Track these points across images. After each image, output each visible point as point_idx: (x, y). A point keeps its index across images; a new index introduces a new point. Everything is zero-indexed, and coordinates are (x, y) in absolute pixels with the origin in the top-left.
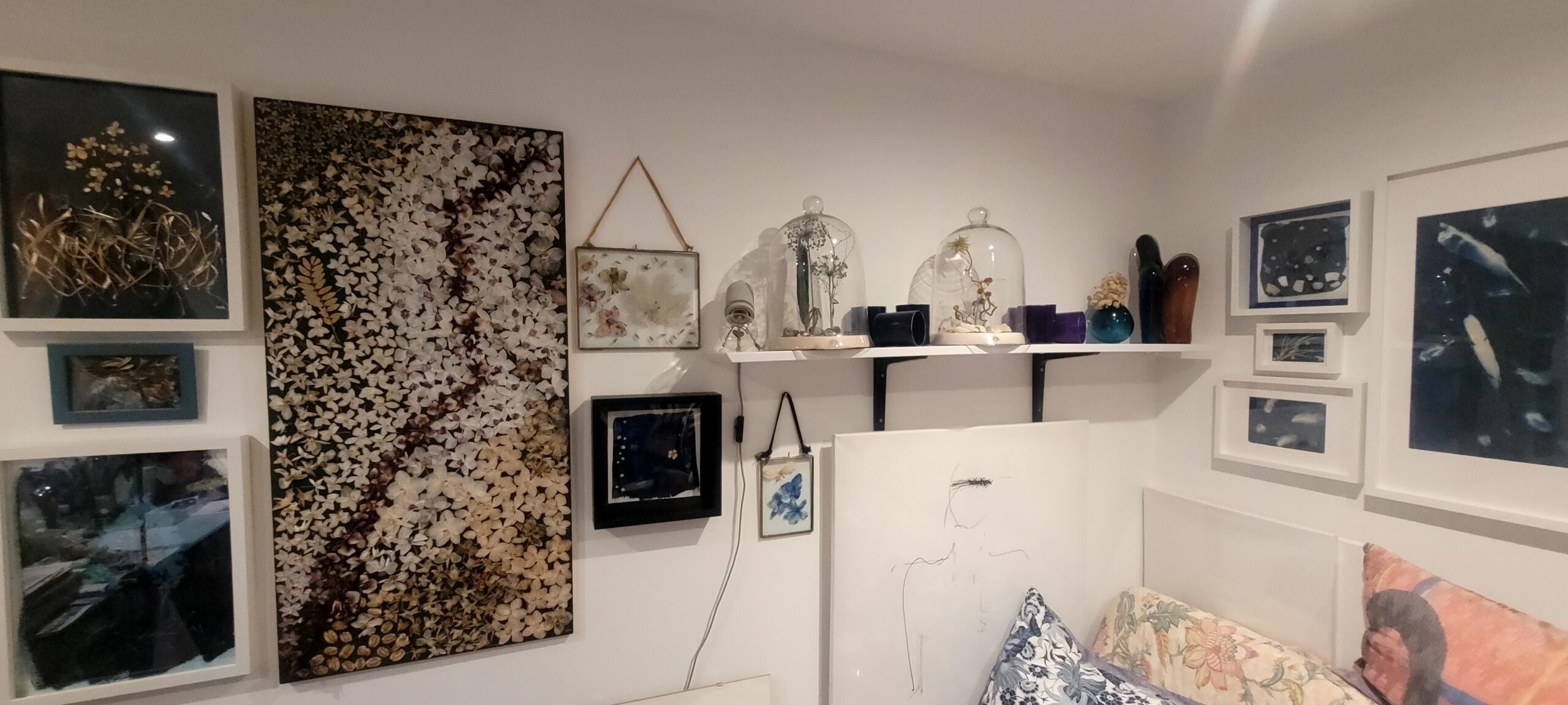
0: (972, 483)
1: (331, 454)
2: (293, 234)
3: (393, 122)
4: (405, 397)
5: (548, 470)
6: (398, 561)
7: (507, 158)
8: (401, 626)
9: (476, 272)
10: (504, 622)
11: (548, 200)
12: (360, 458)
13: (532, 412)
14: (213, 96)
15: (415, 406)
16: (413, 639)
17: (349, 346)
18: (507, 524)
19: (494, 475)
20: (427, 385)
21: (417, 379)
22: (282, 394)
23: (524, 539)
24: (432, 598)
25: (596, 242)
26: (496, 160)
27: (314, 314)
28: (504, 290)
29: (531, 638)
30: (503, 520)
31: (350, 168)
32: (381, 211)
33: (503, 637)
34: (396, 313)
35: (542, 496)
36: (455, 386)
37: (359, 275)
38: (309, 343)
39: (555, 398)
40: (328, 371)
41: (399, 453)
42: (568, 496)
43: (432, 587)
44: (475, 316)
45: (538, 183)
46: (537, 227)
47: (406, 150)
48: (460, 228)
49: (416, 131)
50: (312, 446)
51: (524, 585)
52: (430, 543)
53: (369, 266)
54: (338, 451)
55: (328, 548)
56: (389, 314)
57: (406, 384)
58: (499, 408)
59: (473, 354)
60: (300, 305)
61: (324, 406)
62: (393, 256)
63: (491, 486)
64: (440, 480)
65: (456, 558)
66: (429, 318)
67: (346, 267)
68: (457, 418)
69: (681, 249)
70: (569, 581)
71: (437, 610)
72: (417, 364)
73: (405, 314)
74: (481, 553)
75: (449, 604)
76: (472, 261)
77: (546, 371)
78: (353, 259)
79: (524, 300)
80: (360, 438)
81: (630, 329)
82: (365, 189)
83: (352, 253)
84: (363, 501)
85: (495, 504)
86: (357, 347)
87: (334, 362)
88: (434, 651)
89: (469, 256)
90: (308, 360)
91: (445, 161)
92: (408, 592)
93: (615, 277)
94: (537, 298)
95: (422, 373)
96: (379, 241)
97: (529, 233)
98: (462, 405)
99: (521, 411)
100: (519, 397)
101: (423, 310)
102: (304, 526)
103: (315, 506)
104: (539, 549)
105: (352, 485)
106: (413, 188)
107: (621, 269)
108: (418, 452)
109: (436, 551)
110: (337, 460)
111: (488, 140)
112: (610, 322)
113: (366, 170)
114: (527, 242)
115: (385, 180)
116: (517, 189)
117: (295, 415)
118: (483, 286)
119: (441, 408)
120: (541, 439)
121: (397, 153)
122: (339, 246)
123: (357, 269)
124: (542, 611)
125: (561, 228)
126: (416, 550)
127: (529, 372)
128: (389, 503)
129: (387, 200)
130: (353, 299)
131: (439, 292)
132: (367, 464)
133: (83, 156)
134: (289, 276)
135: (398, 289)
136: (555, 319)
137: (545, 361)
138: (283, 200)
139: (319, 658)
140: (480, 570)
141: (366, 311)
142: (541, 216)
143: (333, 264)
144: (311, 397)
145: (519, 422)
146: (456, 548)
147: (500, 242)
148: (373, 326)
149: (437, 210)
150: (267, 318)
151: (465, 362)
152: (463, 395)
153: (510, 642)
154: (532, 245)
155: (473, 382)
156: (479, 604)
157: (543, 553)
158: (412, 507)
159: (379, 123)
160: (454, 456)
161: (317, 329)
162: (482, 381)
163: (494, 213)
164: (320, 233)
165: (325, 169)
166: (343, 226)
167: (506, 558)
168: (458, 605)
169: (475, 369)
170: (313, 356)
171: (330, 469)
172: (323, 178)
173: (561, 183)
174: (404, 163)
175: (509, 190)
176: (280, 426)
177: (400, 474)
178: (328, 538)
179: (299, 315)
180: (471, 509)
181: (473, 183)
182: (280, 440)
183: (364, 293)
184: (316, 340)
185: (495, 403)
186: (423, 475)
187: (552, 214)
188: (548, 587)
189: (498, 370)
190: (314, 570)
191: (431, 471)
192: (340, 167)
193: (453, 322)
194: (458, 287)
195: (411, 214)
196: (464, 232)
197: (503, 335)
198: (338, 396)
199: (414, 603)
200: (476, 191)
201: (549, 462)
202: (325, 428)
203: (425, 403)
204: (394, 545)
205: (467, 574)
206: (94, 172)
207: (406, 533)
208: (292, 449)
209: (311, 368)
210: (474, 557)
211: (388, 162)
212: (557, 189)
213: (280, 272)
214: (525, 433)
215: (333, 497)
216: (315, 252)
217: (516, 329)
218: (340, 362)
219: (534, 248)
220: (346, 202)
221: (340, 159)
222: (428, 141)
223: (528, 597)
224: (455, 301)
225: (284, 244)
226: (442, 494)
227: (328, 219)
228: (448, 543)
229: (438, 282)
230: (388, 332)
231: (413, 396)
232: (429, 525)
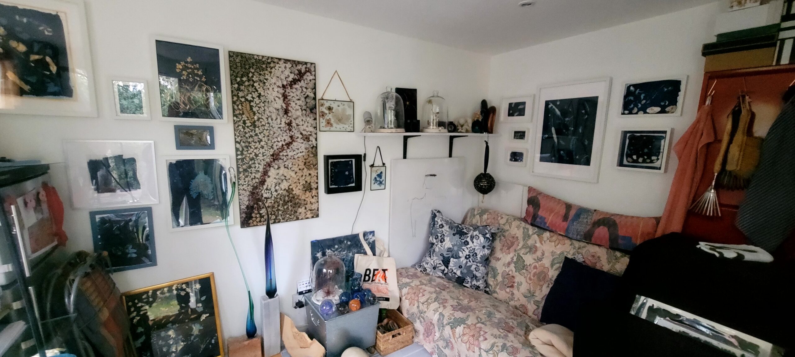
0: (431, 175)
1: (253, 161)
2: (241, 94)
3: (268, 59)
4: (272, 145)
5: (312, 169)
6: (271, 194)
7: (300, 71)
8: (273, 213)
9: (291, 107)
10: (300, 213)
11: (311, 85)
12: (261, 163)
13: (307, 151)
14: (218, 50)
15: (275, 148)
16: (276, 217)
17: (257, 129)
18: (301, 184)
19: (297, 169)
21: (276, 140)
22: (239, 143)
23: (305, 189)
25: (324, 98)
26: (297, 72)
27: (247, 119)
28: (299, 113)
29: (308, 218)
30: (299, 183)
31: (256, 74)
32: (265, 87)
33: (300, 218)
35: (310, 176)
36: (286, 142)
37: (259, 107)
38: (246, 128)
39: (313, 147)
40: (251, 136)
41: (271, 162)
42: (317, 177)
43: (281, 202)
44: (291, 121)
45: (308, 80)
46: (308, 93)
47: (271, 68)
48: (287, 93)
49: (274, 62)
50: (248, 159)
51: (305, 202)
52: (280, 189)
53: (262, 105)
54: (255, 160)
55: (253, 189)
56: (268, 120)
57: (273, 141)
58: (298, 149)
59: (291, 132)
60: (243, 116)
61: (250, 147)
62: (268, 102)
63: (296, 173)
64: (282, 171)
65: (287, 194)
66: (279, 121)
67: (255, 105)
68: (287, 152)
69: (349, 100)
70: (318, 202)
71: (282, 209)
72: (275, 135)
73: (272, 120)
74: (294, 193)
75: (285, 207)
76: (290, 104)
77: (311, 138)
78: (257, 102)
79: (305, 116)
80: (260, 157)
81: (334, 125)
82: (260, 80)
83: (257, 100)
84: (262, 176)
85: (298, 178)
86: (259, 129)
87: (253, 134)
88: (282, 220)
89: (289, 102)
90: (246, 133)
91: (282, 72)
92: (274, 203)
93: (330, 109)
94: (308, 115)
95: (277, 138)
96: (264, 97)
97: (306, 96)
98: (288, 148)
99: (304, 150)
100: (303, 146)
101: (277, 119)
102: (246, 183)
103: (249, 177)
104: (309, 192)
105: (259, 171)
106: (273, 81)
107: (331, 106)
108: (276, 161)
109: (282, 191)
110: (254, 163)
111: (294, 65)
112: (329, 123)
113: (260, 74)
114: (306, 98)
115: (266, 78)
116: (302, 81)
117: (243, 150)
118: (293, 111)
119: (282, 149)
120: (310, 159)
121: (269, 69)
122: (253, 98)
124: (311, 210)
125: (315, 94)
126: (276, 191)
127: (306, 138)
128: (269, 177)
129: (266, 84)
130: (258, 114)
131: (281, 113)
132: (262, 165)
133: (181, 67)
134: (240, 107)
135: (270, 112)
136: (313, 122)
137: (310, 135)
138: (238, 83)
139: (251, 221)
140: (294, 197)
141: (261, 118)
142: (309, 90)
143: (252, 104)
144: (247, 144)
145: (304, 154)
146: (287, 191)
147: (298, 98)
148: (263, 123)
149: (280, 87)
150: (234, 120)
151: (289, 135)
152: (288, 144)
153: (302, 219)
154: (307, 99)
155: (291, 141)
156: (294, 207)
157: (311, 193)
158: (275, 178)
159: (264, 60)
160: (286, 163)
161: (248, 124)
162: (293, 141)
163: (296, 89)
164: (248, 94)
165: (249, 74)
166: (254, 92)
167: (301, 194)
168: (288, 208)
169: (291, 137)
171: (253, 166)
172: (248, 77)
173: (315, 80)
175: (300, 81)
176: (239, 153)
177: (272, 168)
178: (253, 186)
179: (243, 119)
180: (291, 179)
181: (290, 79)
182: (239, 157)
183: (260, 113)
184: (248, 127)
186: (278, 169)
187: (312, 89)
188: (312, 204)
189: (298, 138)
190: (249, 195)
191: (280, 167)
192: (253, 73)
193: (285, 122)
194: (286, 112)
195: (273, 88)
196: (288, 95)
197: (299, 127)
198: (254, 144)
200: (291, 82)
201: (312, 166)
202: (251, 153)
203: (278, 147)
204: (270, 189)
205: (290, 199)
206: (184, 72)
207: (274, 186)
208: (242, 160)
209: (247, 135)
210: (292, 194)
211: (266, 72)
212: (314, 81)
213: (238, 106)
214: (306, 157)
215: (254, 174)
216: (247, 100)
217: (303, 125)
218: (255, 134)
219: (308, 100)
220: (255, 84)
221: (253, 71)
222: (277, 65)
223: (306, 206)
224: (285, 116)
225: (238, 97)
226: (283, 175)
227: (250, 90)
228: (285, 189)
229: (281, 110)
230: (267, 125)
231: (275, 145)
232: (280, 184)
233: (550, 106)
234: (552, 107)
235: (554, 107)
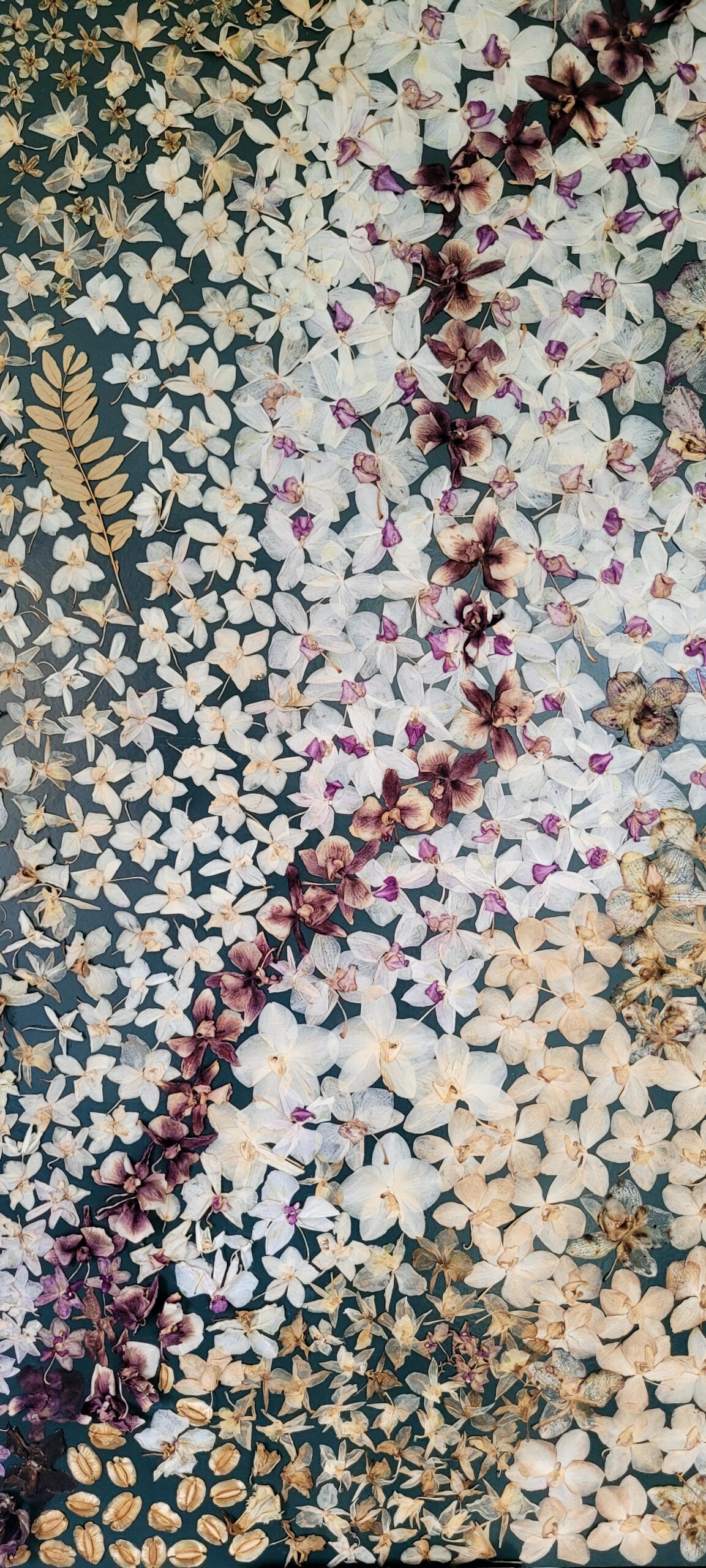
1: (100, 939)
2: (20, 279)
5: (684, 1035)
6: (258, 1269)
8: (262, 1464)
9: (506, 387)
10: (537, 1496)
12: (170, 958)
13: (646, 846)
15: (318, 809)
16: (290, 1507)
17: (153, 619)
18: (557, 1193)
19: (524, 1038)
21: (327, 728)
23: (603, 1248)
24: (344, 1392)
27: (67, 521)
28: (583, 445)
30: (545, 1181)
32: (251, 197)
34: (278, 517)
35: (662, 1118)
36: (430, 752)
37: (184, 403)
38: (54, 609)
40: (100, 693)
41: (273, 948)
43: (346, 1361)
44: (493, 531)
48: (465, 241)
50: (55, 914)
52: (344, 1229)
54: (116, 931)
55: (87, 1211)
56: (259, 525)
57: (298, 743)
58: (549, 827)
59: (484, 652)
60: (33, 496)
61: (84, 794)
62: (276, 341)
63: (516, 1072)
64: (376, 1040)
65: (411, 1282)
67: (150, 379)
68: (430, 854)
71: (354, 1430)
72: (326, 680)
73: (301, 523)
74: (480, 1276)
75: (390, 1417)
76: (493, 350)
78: (171, 354)
79: (641, 478)
80: (173, 896)
82: (207, 126)
83: (166, 331)
84: (176, 1085)
85: (526, 1130)
86: (173, 623)
87: (114, 666)
89: (488, 334)
90: (48, 661)
92: (283, 1364)
95: (339, 707)
96: (240, 294)
97: (666, 254)
98: (446, 813)
99: (611, 840)
100: (609, 795)
101: (350, 512)
102: (30, 1142)
103: (57, 1085)
104: (646, 1285)
105: (148, 1035)
106: (338, 118)
109: (359, 1252)
110: (113, 959)
113: (213, 64)
114: (662, 281)
115: (264, 95)
116: (641, 99)
118: (523, 431)
119: (386, 820)
120: (670, 934)
122: (134, 312)
123: (181, 386)
124: (649, 1480)
126: (306, 1242)
128: (242, 1097)
129: (266, 162)
130: (165, 477)
132: (187, 976)
135: (286, 447)
140: (477, 1326)
141: (199, 512)
143: (119, 371)
144: (55, 770)
146: (412, 1250)
147: (581, 284)
148: (216, 561)
149: (403, 185)
151: (462, 676)
155: (479, 740)
156: (469, 1430)
157: (659, 1300)
158: (301, 1115)
160: (418, 970)
162: (502, 738)
163: (568, 188)
164: (87, 275)
165: (105, 70)
166: (146, 251)
167: (552, 1298)
168: (414, 1423)
169: (487, 701)
170: (61, 649)
171: (98, 981)
174: (316, 35)
177: (272, 1012)
179: (28, 526)
180: (458, 1136)
181: (510, 87)
183: (194, 461)
185: (541, 812)
186: (331, 1022)
189: (554, 706)
191: (354, 1010)
193: (433, 548)
194: (450, 437)
195: (328, 201)
197: (574, 593)
199: (296, 1400)
200: (517, 116)
204: (249, 1221)
205: (440, 1335)
210: (463, 1288)
211: (273, 36)
215: (100, 1064)
216: (74, 331)
217: (614, 574)
218: (130, 667)
219: (683, 301)
220: (158, 174)
221: (144, 35)
223: (604, 1427)
224: (439, 482)
226: (379, 1084)
227: (109, 230)
228: (393, 1234)
229: (393, 421)
230: (255, 581)
231: (314, 779)
232: (344, 1173)
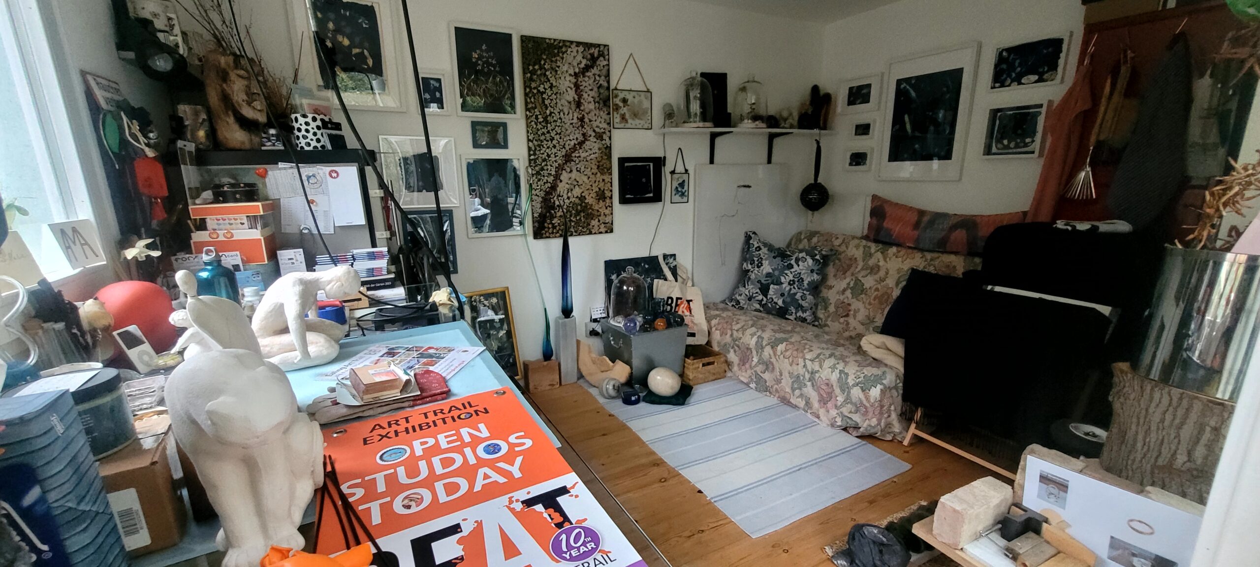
0: (745, 186)
1: (545, 163)
2: (533, 85)
3: (559, 43)
4: (565, 144)
5: (605, 173)
6: (564, 201)
7: (592, 55)
8: (565, 224)
9: (584, 99)
10: (593, 226)
11: (604, 72)
12: (553, 165)
13: (600, 151)
14: (511, 35)
17: (549, 125)
19: (590, 174)
20: (570, 140)
21: (568, 138)
22: (532, 141)
23: (598, 197)
24: (573, 215)
25: (618, 88)
26: (589, 56)
27: (539, 113)
28: (592, 106)
29: (601, 233)
30: (592, 190)
31: (548, 60)
33: (593, 232)
35: (604, 182)
36: (578, 141)
37: (551, 100)
39: (607, 146)
40: (543, 134)
41: (564, 164)
42: (611, 183)
43: (573, 211)
44: (583, 115)
45: (602, 65)
46: (601, 82)
47: (563, 53)
48: (579, 82)
49: (566, 46)
50: (540, 160)
51: (599, 214)
53: (554, 97)
54: (547, 162)
55: (545, 195)
56: (559, 114)
57: (565, 140)
58: (591, 149)
59: (583, 129)
61: (543, 146)
62: (560, 93)
63: (589, 178)
64: (575, 174)
65: (580, 202)
66: (571, 115)
67: (547, 97)
69: (646, 90)
70: (612, 214)
71: (574, 220)
72: (568, 132)
73: (564, 114)
74: (586, 201)
76: (582, 95)
77: (605, 137)
78: (549, 94)
79: (598, 110)
80: (553, 158)
81: (630, 121)
82: (552, 68)
83: (549, 92)
84: (554, 180)
85: (590, 184)
86: (551, 126)
87: (545, 131)
88: (574, 234)
90: (538, 130)
91: (574, 57)
92: (567, 212)
93: (625, 101)
94: (602, 109)
95: (569, 136)
96: (556, 87)
98: (580, 148)
99: (597, 151)
100: (597, 146)
101: (569, 113)
102: (539, 187)
103: (541, 180)
105: (551, 174)
106: (565, 68)
107: (626, 97)
108: (568, 164)
109: (574, 199)
111: (587, 49)
112: (623, 118)
114: (599, 88)
115: (557, 65)
116: (595, 68)
117: (536, 149)
118: (586, 104)
119: (574, 149)
120: (604, 161)
121: (561, 55)
122: (545, 89)
123: (551, 98)
124: (604, 223)
125: (608, 82)
126: (568, 198)
127: (599, 137)
128: (561, 181)
130: (550, 108)
131: (573, 106)
132: (555, 167)
133: (477, 56)
134: (532, 100)
136: (607, 117)
137: (604, 133)
138: (530, 72)
139: (544, 232)
140: (586, 207)
142: (603, 77)
143: (544, 96)
144: (539, 143)
145: (597, 155)
146: (580, 199)
147: (591, 88)
148: (555, 118)
149: (572, 76)
150: (527, 115)
151: (581, 132)
152: (581, 144)
153: (595, 233)
155: (583, 139)
158: (567, 183)
159: (555, 43)
160: (578, 166)
161: (541, 120)
163: (589, 77)
165: (541, 61)
166: (546, 82)
167: (594, 203)
168: (580, 218)
169: (584, 135)
171: (545, 168)
172: (540, 64)
173: (608, 65)
174: (563, 58)
175: (593, 68)
176: (532, 152)
177: (564, 171)
178: (545, 191)
179: (535, 114)
180: (583, 185)
181: (582, 66)
182: (532, 157)
183: (553, 106)
184: (540, 123)
185: (590, 147)
186: (570, 172)
187: (606, 77)
188: (606, 215)
189: (590, 136)
190: (541, 202)
191: (572, 171)
192: (545, 60)
193: (577, 117)
194: (579, 104)
195: (565, 77)
196: (580, 84)
197: (592, 123)
198: (546, 143)
200: (583, 68)
201: (606, 170)
202: (543, 154)
203: (570, 147)
204: (563, 196)
205: (583, 208)
206: (479, 62)
207: (566, 192)
208: (535, 160)
209: (539, 133)
210: (584, 203)
211: (558, 58)
212: (606, 68)
213: (530, 99)
214: (599, 159)
215: (546, 178)
216: (539, 91)
218: (547, 131)
219: (602, 91)
220: (547, 73)
221: (545, 57)
222: (569, 50)
223: (600, 218)
224: (578, 110)
225: (531, 88)
226: (575, 179)
227: (542, 80)
228: (577, 197)
229: (573, 103)
230: (559, 121)
231: (567, 144)
232: (572, 190)
233: (902, 86)
234: (905, 87)
235: (908, 87)
